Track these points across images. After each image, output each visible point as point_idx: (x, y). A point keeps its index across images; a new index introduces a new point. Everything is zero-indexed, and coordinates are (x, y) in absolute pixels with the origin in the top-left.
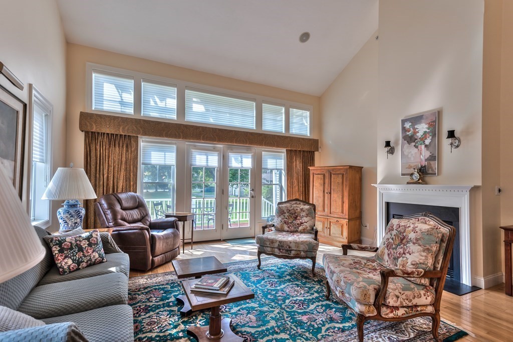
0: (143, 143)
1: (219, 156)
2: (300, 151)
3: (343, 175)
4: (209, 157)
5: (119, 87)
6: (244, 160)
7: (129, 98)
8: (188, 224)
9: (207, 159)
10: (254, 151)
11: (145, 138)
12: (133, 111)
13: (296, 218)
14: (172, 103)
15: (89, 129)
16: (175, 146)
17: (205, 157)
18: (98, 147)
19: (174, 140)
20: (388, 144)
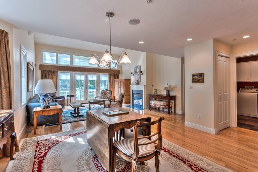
0: (59, 73)
1: (85, 76)
2: (113, 74)
3: (119, 82)
4: (81, 76)
5: (51, 56)
6: (93, 77)
7: (54, 58)
8: (74, 97)
10: (97, 74)
11: (60, 71)
12: (56, 63)
13: (106, 95)
14: (69, 59)
15: (42, 69)
16: (70, 74)
17: (80, 76)
18: (45, 75)
19: (69, 72)
20: (132, 73)
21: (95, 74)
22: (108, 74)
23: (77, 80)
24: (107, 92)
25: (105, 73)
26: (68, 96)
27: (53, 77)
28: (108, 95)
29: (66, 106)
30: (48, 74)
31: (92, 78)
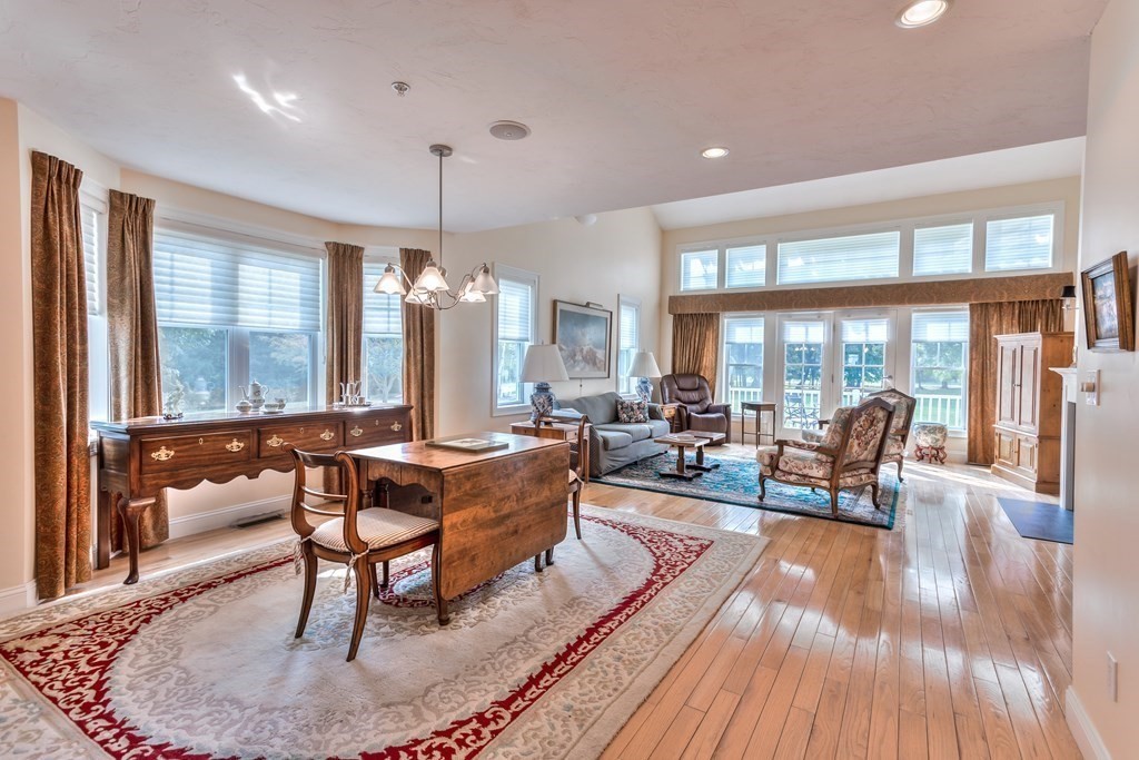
0: (727, 319)
1: (827, 326)
2: (1010, 302)
4: (810, 329)
5: (705, 262)
7: (713, 269)
9: (807, 332)
10: (893, 313)
11: (727, 314)
12: (716, 285)
14: (760, 265)
16: (763, 320)
17: (804, 329)
19: (762, 313)
21: (881, 314)
22: (967, 306)
23: (789, 346)
26: (746, 406)
27: (704, 334)
29: (737, 442)
31: (864, 334)
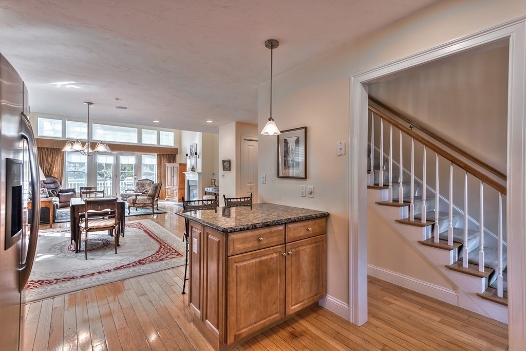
1: (114, 157)
2: (166, 154)
6: (130, 159)
10: (136, 154)
12: (61, 136)
20: (187, 155)
21: (132, 155)
22: (156, 154)
23: (99, 164)
24: (146, 183)
25: (150, 152)
26: (82, 188)
27: (55, 157)
28: (147, 187)
30: (47, 154)
31: (127, 161)
